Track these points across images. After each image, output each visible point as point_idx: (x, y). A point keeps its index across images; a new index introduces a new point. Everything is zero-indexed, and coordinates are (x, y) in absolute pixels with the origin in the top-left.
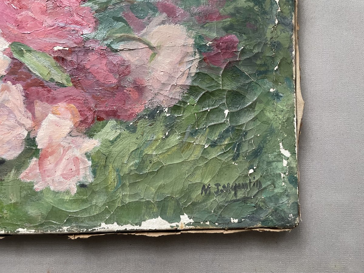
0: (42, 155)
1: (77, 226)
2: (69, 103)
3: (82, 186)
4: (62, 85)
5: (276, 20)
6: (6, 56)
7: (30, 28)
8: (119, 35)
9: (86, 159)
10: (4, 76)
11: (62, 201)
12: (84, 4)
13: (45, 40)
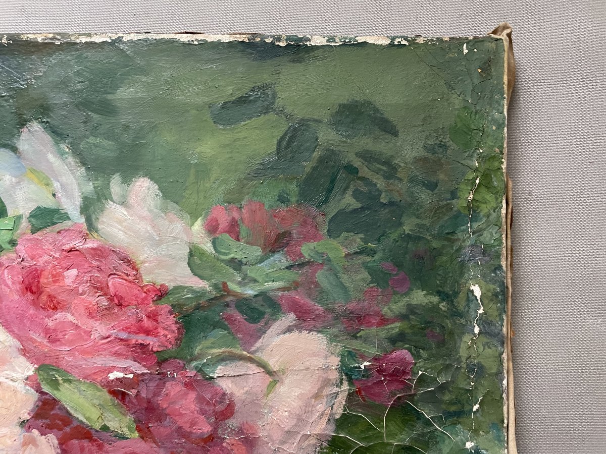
4: (123, 437)
5: (477, 326)
6: (29, 388)
7: (70, 342)
8: (216, 351)
10: (28, 420)
12: (160, 299)
13: (95, 361)
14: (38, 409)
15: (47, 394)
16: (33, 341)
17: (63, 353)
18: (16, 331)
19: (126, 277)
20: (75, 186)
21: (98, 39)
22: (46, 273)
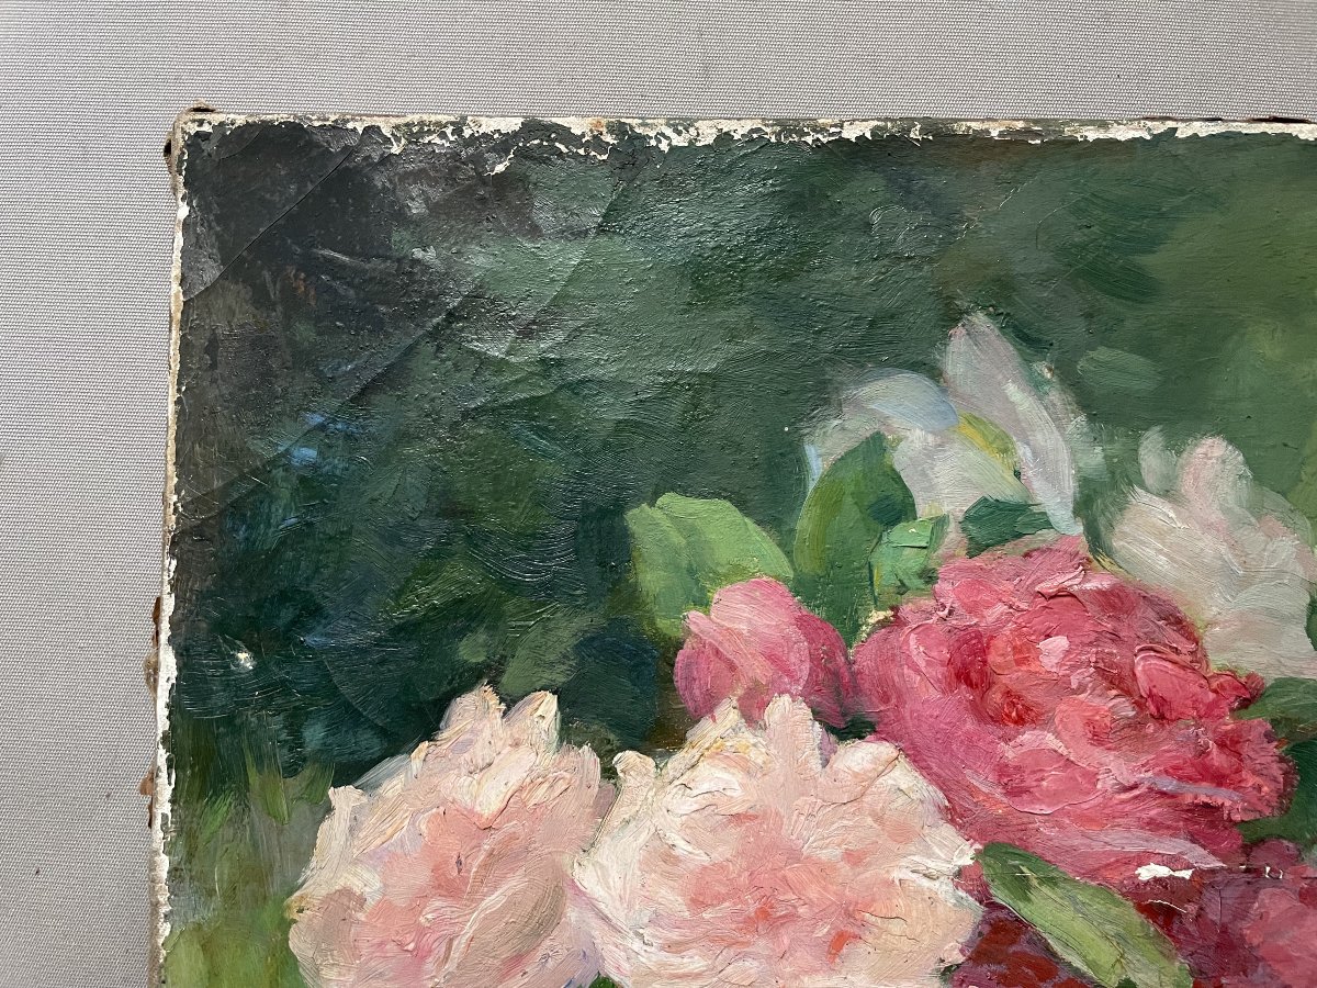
6: (964, 894)
7: (1053, 796)
10: (958, 966)
12: (1246, 707)
13: (1107, 839)
14: (982, 941)
15: (1003, 907)
16: (972, 791)
17: (1037, 818)
18: (935, 769)
19: (1174, 657)
20: (1064, 455)
21: (1122, 134)
22: (999, 643)
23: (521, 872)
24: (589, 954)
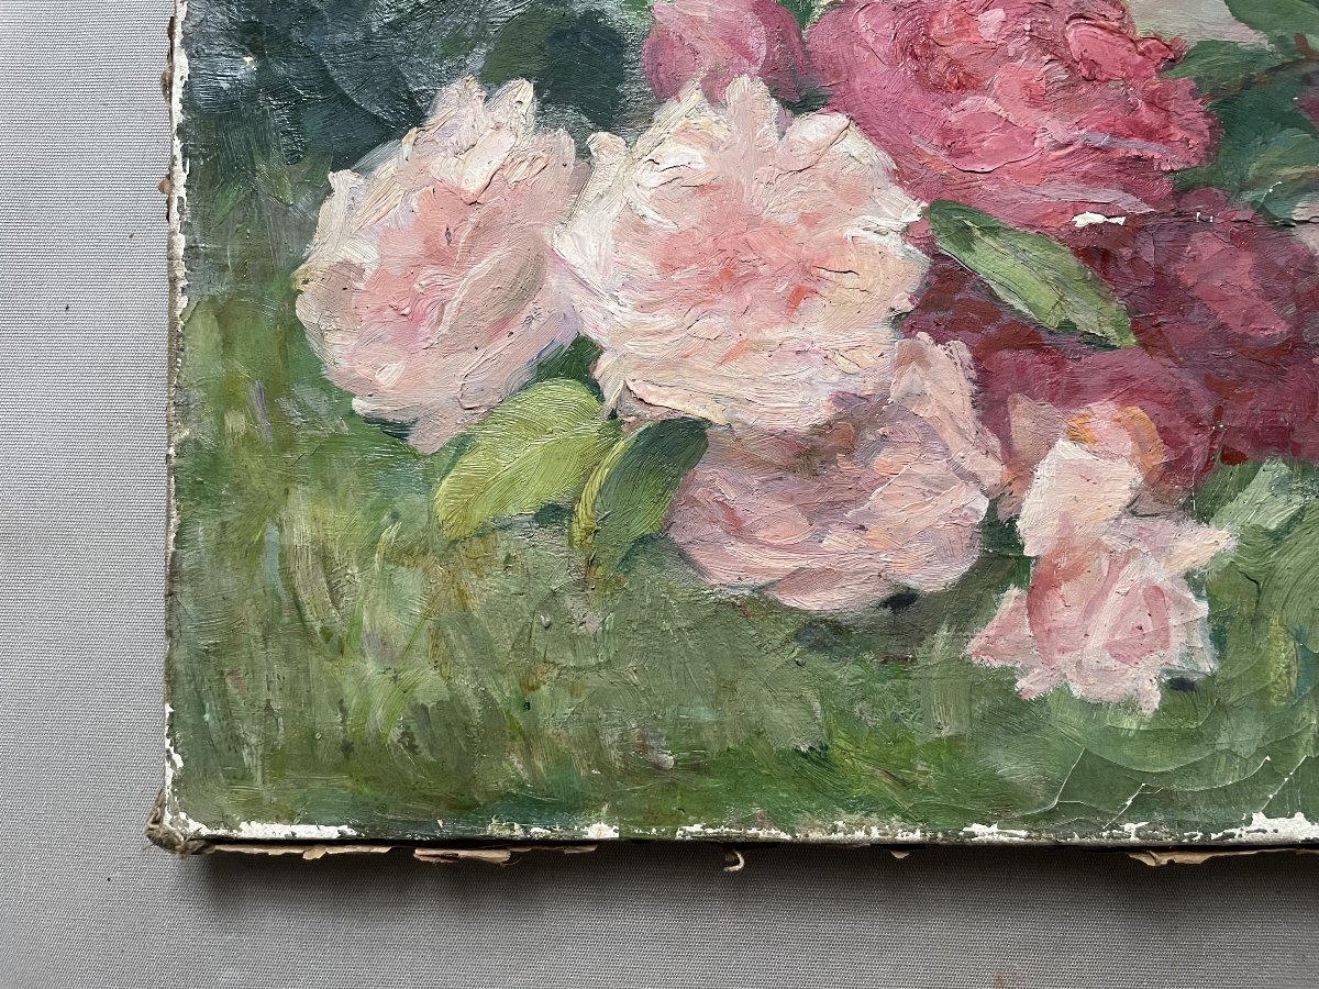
0: (1038, 577)
1: (1170, 823)
2: (1124, 403)
3: (1178, 686)
4: (1101, 344)
6: (912, 248)
7: (993, 155)
8: (1291, 172)
9: (1191, 596)
10: (908, 314)
11: (1115, 736)
12: (1171, 67)
13: (1044, 193)
14: (929, 291)
15: (949, 258)
16: (918, 153)
17: (979, 176)
18: (884, 136)
19: (1102, 23)
22: (941, 18)
23: (505, 242)
24: (570, 316)
